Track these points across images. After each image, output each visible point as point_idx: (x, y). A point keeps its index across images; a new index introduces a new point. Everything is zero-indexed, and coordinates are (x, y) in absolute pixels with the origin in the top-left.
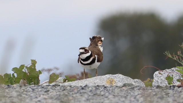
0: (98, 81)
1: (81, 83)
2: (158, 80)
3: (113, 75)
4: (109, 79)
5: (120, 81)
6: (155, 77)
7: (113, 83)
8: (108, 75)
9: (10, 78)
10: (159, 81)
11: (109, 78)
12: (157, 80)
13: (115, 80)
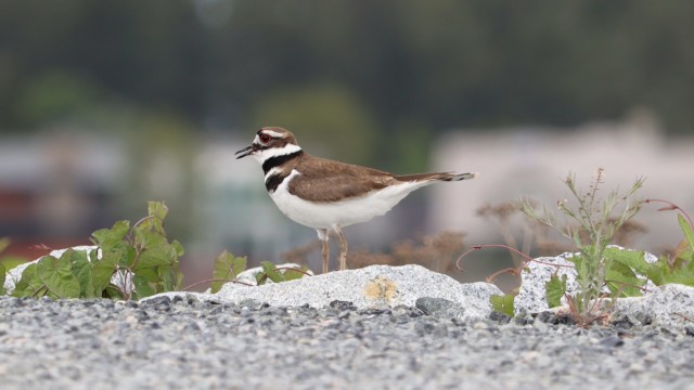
0: (337, 285)
1: (281, 292)
2: (536, 291)
3: (393, 268)
4: (377, 281)
5: (416, 288)
6: (527, 278)
7: (390, 293)
8: (375, 267)
9: (84, 265)
10: (538, 293)
11: (377, 278)
12: (530, 291)
13: (397, 283)
